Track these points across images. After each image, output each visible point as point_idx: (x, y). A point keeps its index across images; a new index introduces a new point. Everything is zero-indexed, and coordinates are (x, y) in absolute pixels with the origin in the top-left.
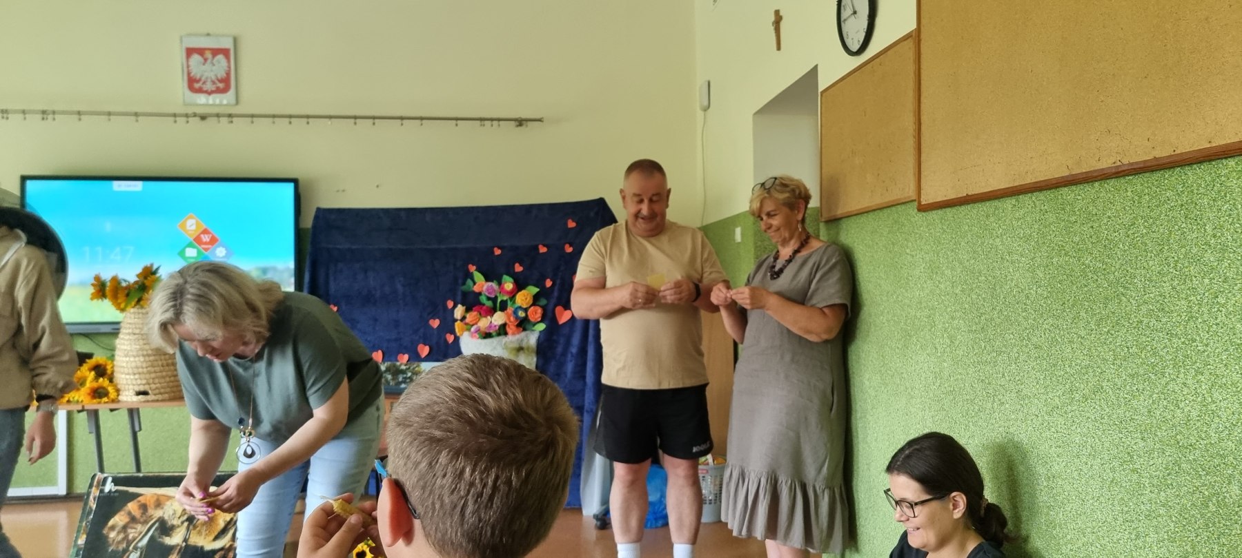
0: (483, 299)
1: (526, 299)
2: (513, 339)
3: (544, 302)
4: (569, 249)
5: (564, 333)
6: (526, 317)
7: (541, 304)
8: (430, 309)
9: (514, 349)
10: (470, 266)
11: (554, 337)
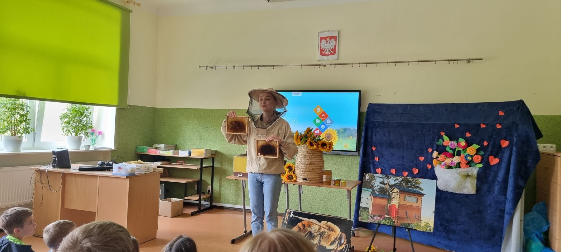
0: (448, 149)
1: (472, 151)
2: (464, 170)
3: (482, 153)
4: (499, 127)
5: (493, 170)
6: (472, 161)
7: (480, 154)
8: (419, 152)
9: (464, 175)
10: (442, 133)
11: (488, 172)
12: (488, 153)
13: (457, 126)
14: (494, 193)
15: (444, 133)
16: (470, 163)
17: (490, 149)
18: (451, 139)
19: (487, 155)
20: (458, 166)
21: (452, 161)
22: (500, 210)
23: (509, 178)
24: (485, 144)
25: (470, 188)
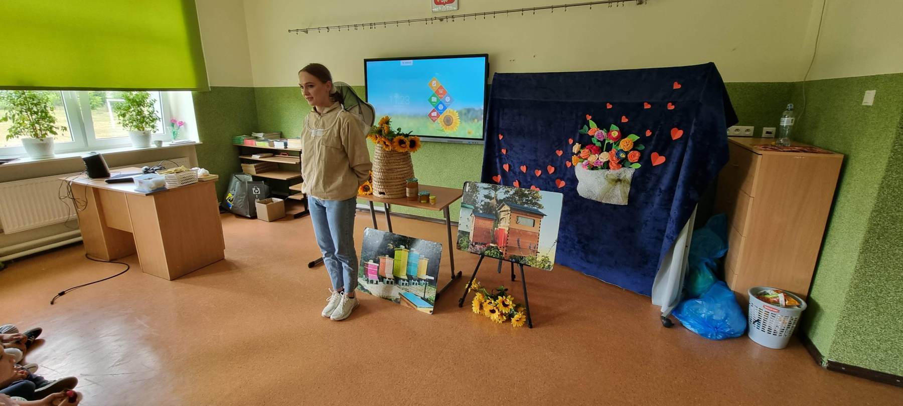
0: (594, 140)
1: (628, 144)
2: (613, 173)
3: (642, 147)
4: (671, 107)
5: (656, 173)
6: (626, 159)
7: (639, 149)
8: (557, 144)
9: (613, 180)
10: (588, 116)
11: (647, 175)
12: (651, 147)
13: (609, 106)
14: (653, 206)
15: (591, 117)
16: (623, 163)
17: (653, 142)
18: (600, 126)
19: (647, 152)
20: (605, 166)
21: (598, 159)
22: (659, 230)
23: (677, 186)
24: (648, 133)
25: (619, 197)
